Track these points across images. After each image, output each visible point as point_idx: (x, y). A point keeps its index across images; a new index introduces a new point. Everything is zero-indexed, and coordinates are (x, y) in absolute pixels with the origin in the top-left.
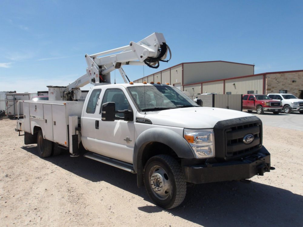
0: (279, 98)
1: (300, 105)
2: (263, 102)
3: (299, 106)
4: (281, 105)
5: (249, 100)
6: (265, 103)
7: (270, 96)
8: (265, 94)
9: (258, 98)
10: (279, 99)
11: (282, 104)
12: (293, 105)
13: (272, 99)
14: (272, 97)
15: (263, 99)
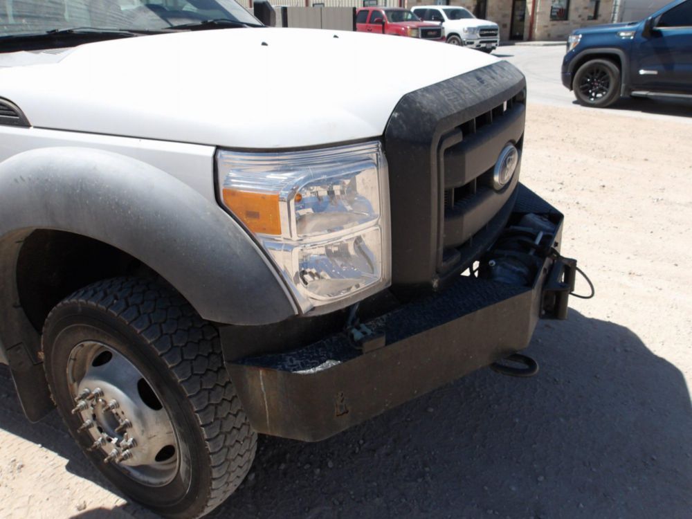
0: (436, 16)
1: (481, 35)
2: (403, 29)
3: (479, 37)
4: (442, 35)
5: (370, 22)
6: (409, 30)
7: (416, 11)
8: (404, 7)
9: (390, 18)
10: (436, 19)
11: (444, 32)
12: (467, 34)
13: (422, 20)
14: (421, 14)
15: (403, 21)
